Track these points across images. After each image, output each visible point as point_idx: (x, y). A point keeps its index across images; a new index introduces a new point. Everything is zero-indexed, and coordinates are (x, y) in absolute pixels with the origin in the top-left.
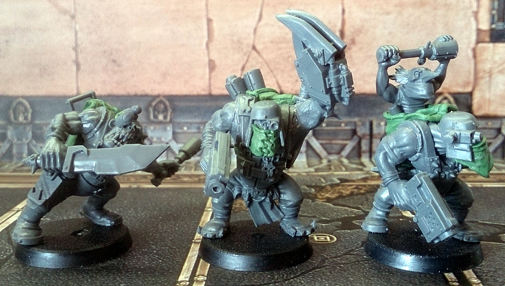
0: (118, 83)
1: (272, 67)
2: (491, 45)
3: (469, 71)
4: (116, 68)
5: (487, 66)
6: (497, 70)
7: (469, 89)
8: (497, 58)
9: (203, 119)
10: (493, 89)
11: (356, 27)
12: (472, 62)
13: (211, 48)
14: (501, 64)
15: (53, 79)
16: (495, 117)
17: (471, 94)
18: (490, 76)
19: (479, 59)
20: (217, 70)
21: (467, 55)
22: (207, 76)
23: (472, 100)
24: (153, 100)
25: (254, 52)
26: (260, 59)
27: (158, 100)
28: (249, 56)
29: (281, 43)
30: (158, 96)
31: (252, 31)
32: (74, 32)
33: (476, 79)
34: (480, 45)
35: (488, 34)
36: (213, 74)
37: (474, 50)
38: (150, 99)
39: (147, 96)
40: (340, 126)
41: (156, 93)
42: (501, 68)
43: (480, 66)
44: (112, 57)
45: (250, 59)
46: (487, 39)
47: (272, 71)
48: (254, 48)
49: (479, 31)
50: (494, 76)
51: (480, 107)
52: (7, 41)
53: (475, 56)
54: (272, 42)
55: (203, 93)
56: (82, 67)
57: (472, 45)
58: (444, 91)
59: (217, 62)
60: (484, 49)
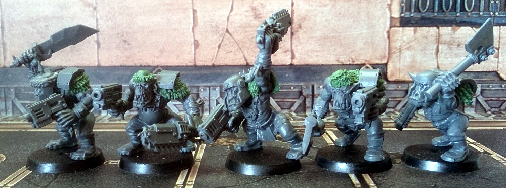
0: (128, 58)
1: (241, 46)
2: (401, 29)
3: (385, 48)
4: (127, 46)
5: (398, 44)
6: (405, 47)
7: (385, 62)
8: (405, 38)
9: (190, 83)
10: (402, 61)
11: (302, 16)
12: (387, 41)
13: (196, 31)
14: (408, 43)
15: (80, 54)
16: (404, 82)
17: (386, 65)
18: (400, 52)
19: (391, 39)
20: (200, 47)
21: (383, 36)
22: (193, 52)
23: (387, 69)
24: (154, 70)
25: (227, 34)
26: (232, 40)
27: (157, 69)
28: (223, 37)
29: (247, 27)
30: (157, 67)
31: (226, 19)
32: (95, 20)
33: (389, 53)
34: (393, 29)
35: (399, 20)
36: (197, 50)
37: (388, 32)
38: (151, 68)
39: (149, 66)
40: (291, 88)
41: (155, 64)
42: (408, 46)
43: (393, 44)
44: (123, 38)
45: (224, 39)
46: (398, 24)
47: (240, 49)
48: (227, 31)
49: (392, 18)
50: (402, 52)
51: (392, 75)
52: (46, 26)
53: (389, 37)
54: (240, 27)
55: (190, 64)
56: (101, 46)
57: (387, 29)
58: (366, 63)
59: (200, 42)
60: (396, 32)
